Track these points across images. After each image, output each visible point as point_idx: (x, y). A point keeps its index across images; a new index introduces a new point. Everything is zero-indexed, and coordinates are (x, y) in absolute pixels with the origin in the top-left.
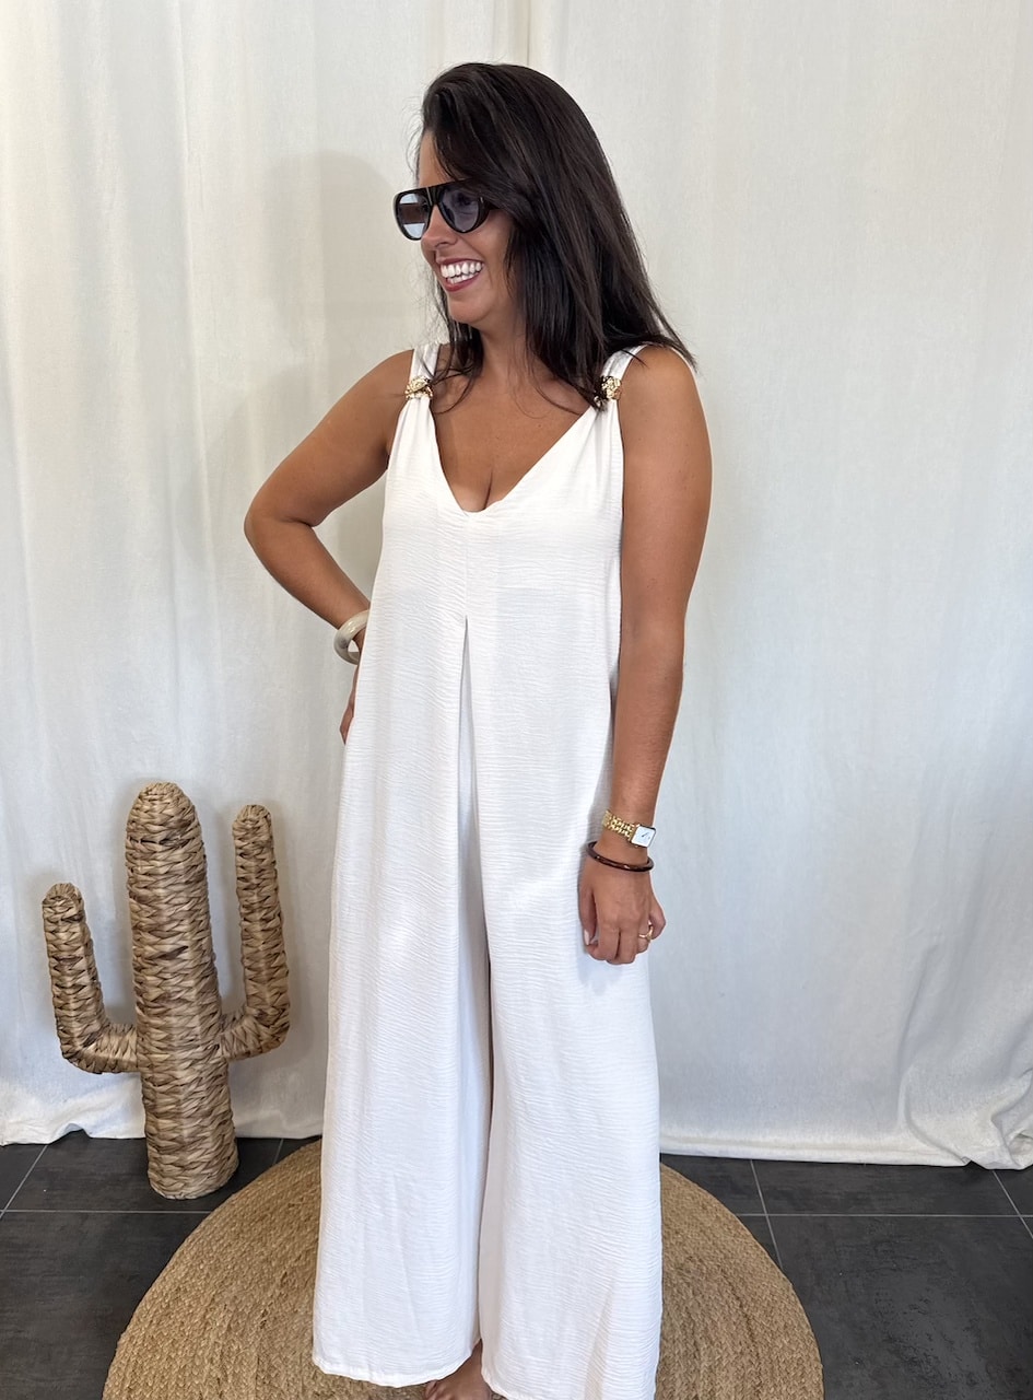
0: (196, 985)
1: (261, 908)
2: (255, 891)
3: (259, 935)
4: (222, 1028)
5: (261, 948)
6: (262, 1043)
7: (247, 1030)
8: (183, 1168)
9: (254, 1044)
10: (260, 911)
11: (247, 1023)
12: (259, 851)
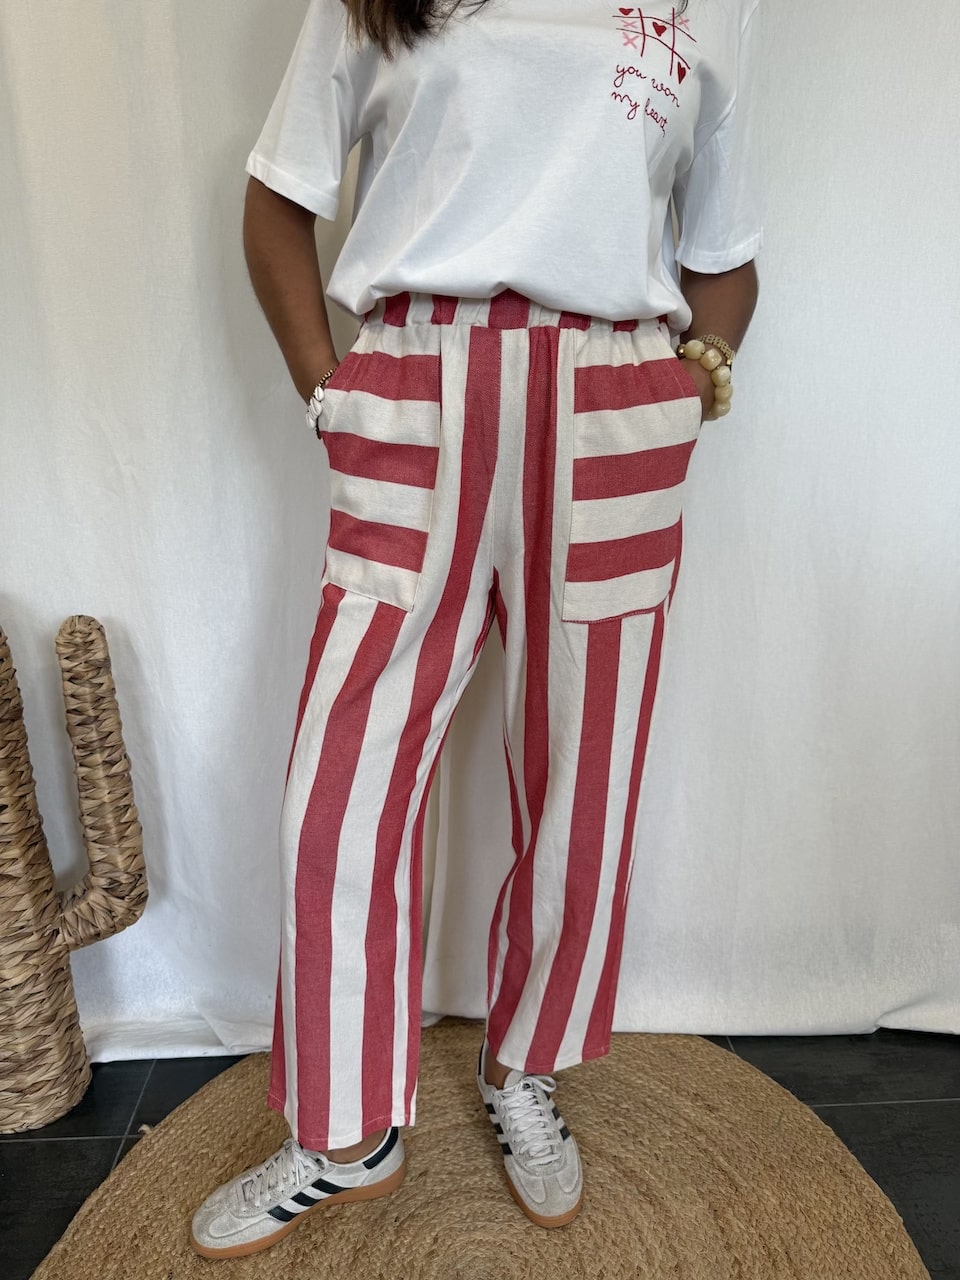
0: (23, 854)
1: (103, 749)
2: (93, 726)
3: (103, 783)
4: (60, 908)
5: (106, 799)
6: (116, 920)
7: (96, 907)
8: (21, 1092)
9: (106, 922)
10: (102, 752)
11: (95, 897)
12: (95, 673)
